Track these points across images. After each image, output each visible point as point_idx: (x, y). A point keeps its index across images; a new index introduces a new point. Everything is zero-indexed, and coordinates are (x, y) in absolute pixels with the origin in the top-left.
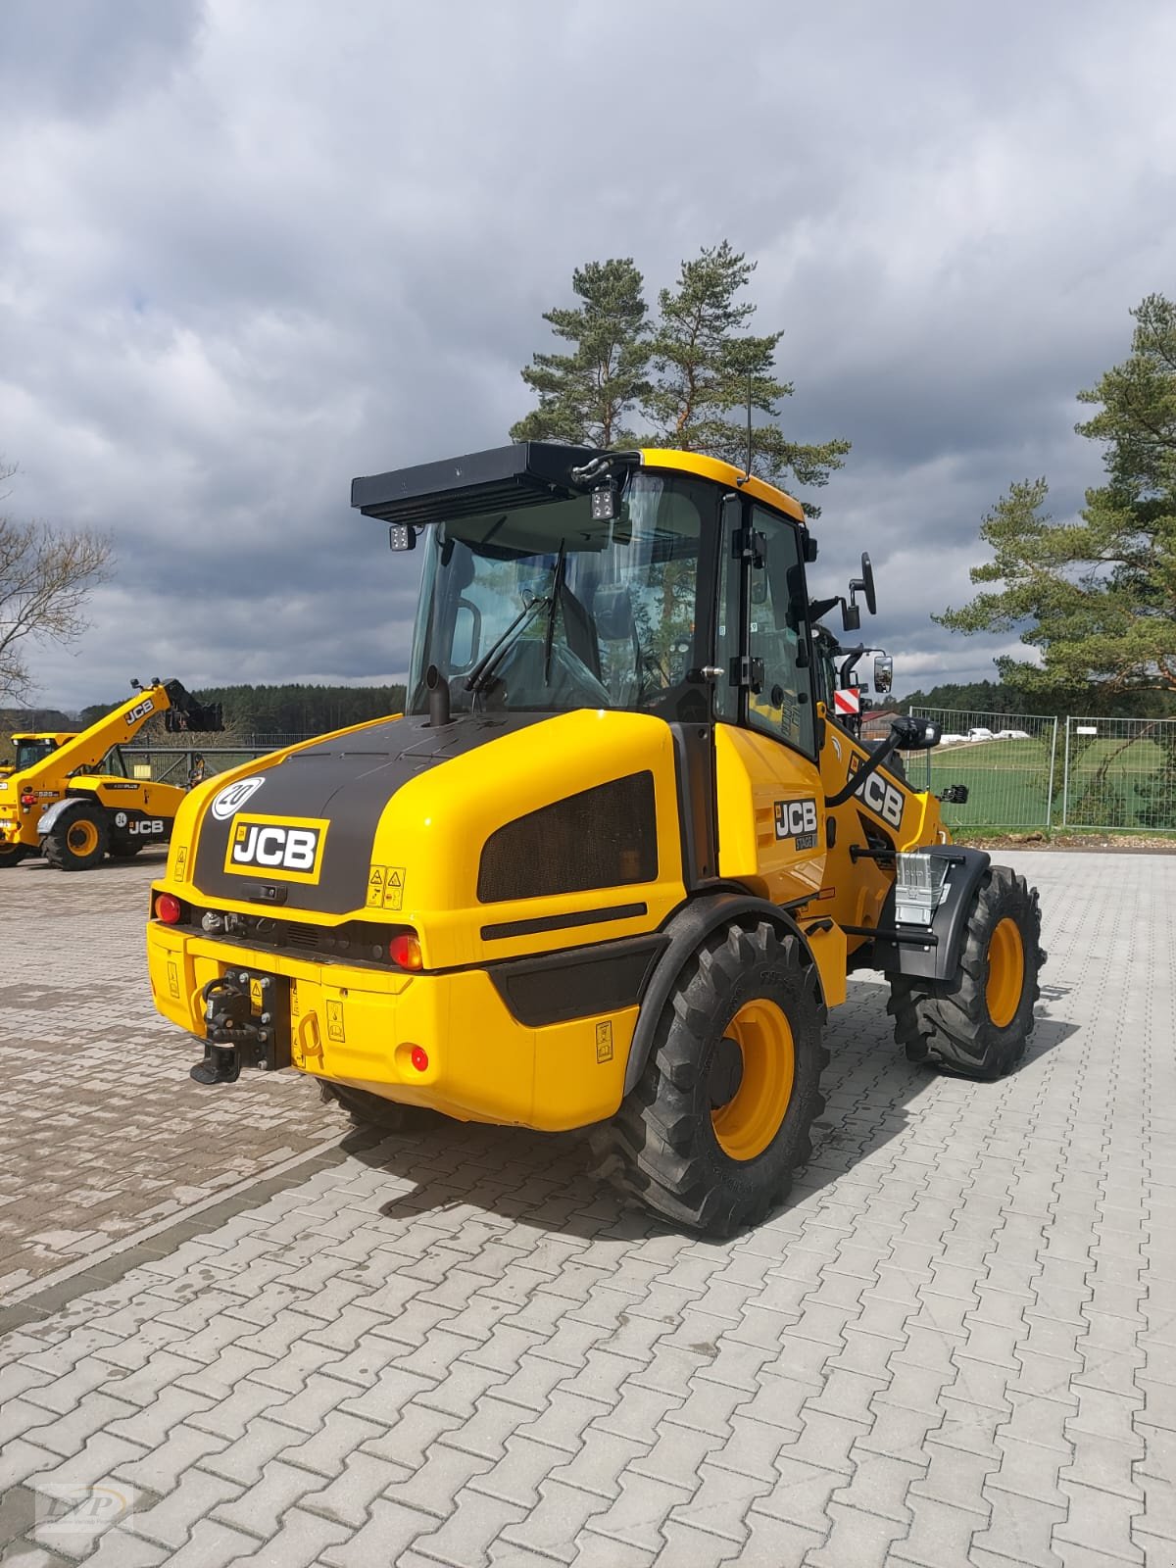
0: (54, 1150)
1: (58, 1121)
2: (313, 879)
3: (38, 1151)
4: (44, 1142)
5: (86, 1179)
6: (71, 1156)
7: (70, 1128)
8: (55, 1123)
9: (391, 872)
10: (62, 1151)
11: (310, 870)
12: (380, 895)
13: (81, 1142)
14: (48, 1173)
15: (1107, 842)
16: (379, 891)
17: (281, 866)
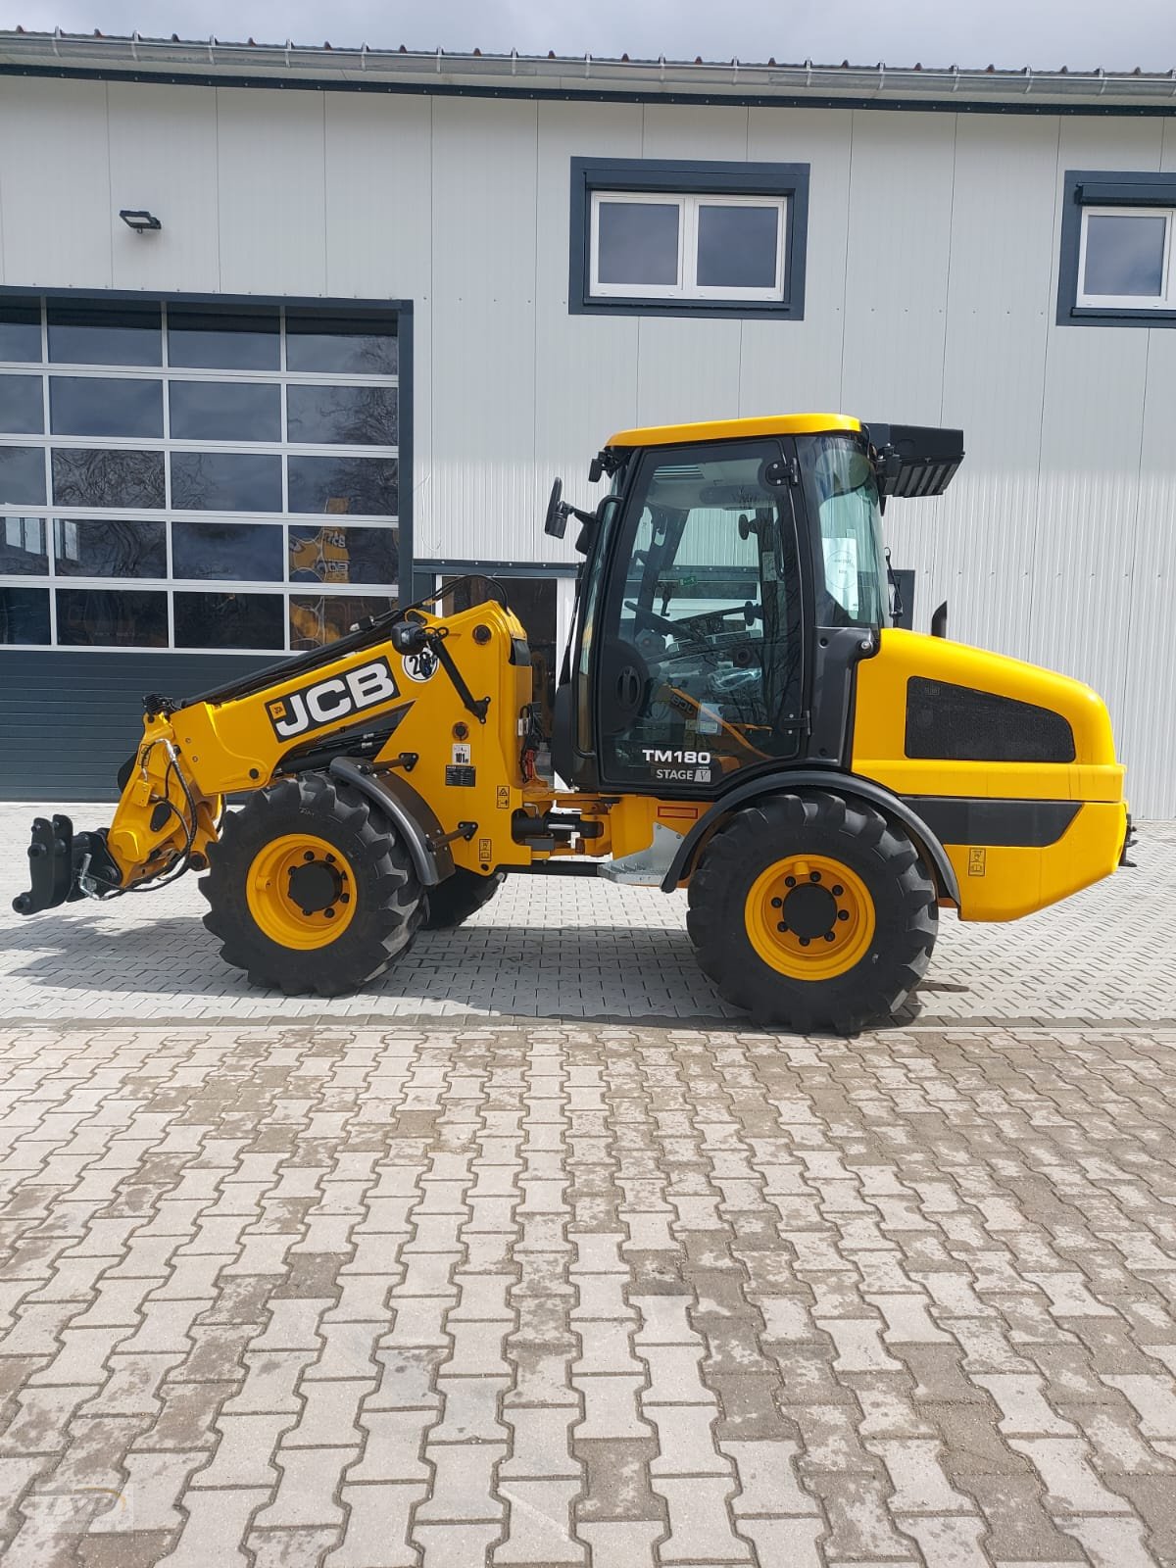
0: (1138, 1133)
1: (1107, 1171)
3: (1158, 1138)
4: (1144, 1148)
5: (1134, 1084)
6: (1127, 1116)
7: (1099, 1155)
8: (1113, 1169)
10: (1134, 1127)
13: (1103, 1129)
14: (1163, 1107)
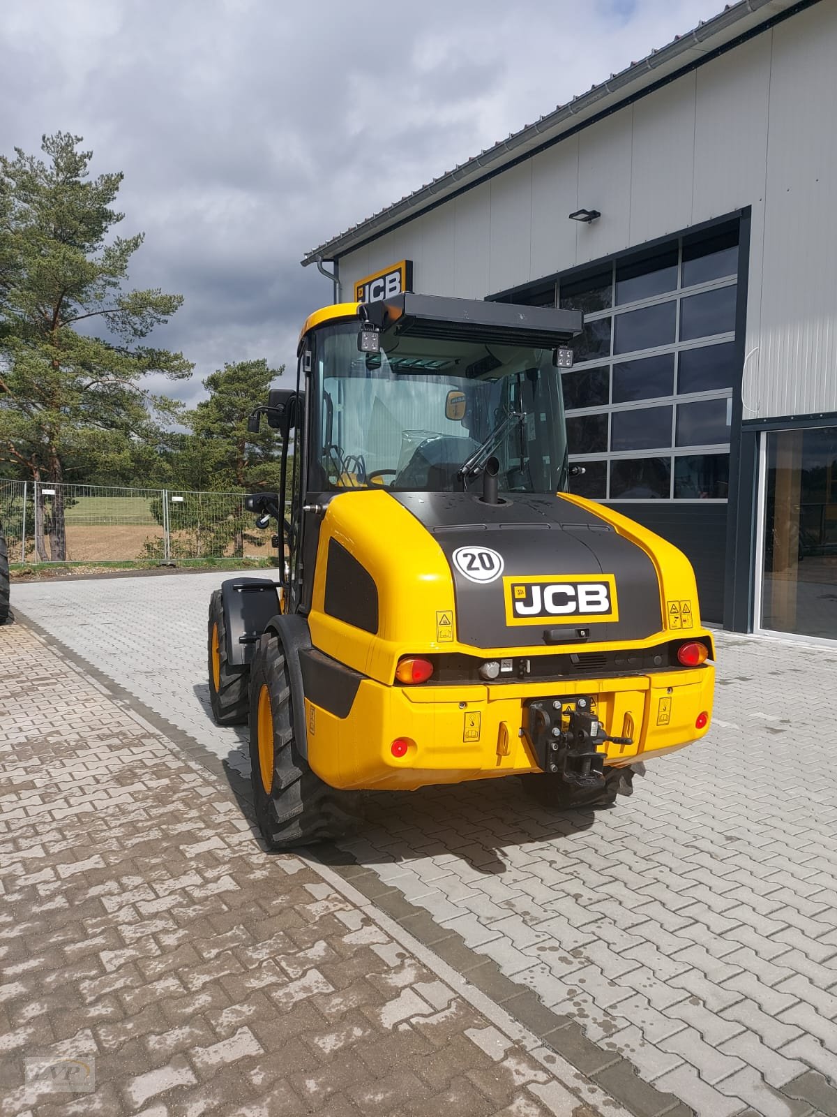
2: (614, 617)
9: (683, 604)
11: (609, 612)
12: (679, 620)
15: (70, 572)
16: (677, 618)
17: (577, 612)
